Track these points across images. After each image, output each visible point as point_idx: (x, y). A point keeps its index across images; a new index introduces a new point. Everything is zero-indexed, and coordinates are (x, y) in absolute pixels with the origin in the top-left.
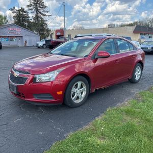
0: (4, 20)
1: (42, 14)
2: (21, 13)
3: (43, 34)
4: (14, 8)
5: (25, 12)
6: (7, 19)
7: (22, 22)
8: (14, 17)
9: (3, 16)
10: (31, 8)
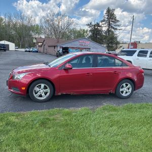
1: (113, 28)
2: (96, 27)
3: (112, 47)
4: (91, 23)
5: (100, 26)
8: (90, 31)
10: (104, 23)
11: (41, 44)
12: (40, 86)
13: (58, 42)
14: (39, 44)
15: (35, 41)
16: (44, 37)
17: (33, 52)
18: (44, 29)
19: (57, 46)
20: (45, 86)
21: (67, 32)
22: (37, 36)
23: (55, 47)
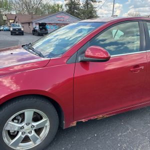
0: (60, 9)
6: (63, 8)
7: (73, 10)
8: (66, 5)
9: (60, 5)
11: (13, 21)
12: (23, 115)
13: (32, 18)
14: (11, 21)
15: (5, 18)
16: (15, 13)
17: (5, 30)
18: (14, 5)
19: (32, 23)
20: (35, 113)
21: (41, 8)
22: (7, 12)
23: (29, 23)
